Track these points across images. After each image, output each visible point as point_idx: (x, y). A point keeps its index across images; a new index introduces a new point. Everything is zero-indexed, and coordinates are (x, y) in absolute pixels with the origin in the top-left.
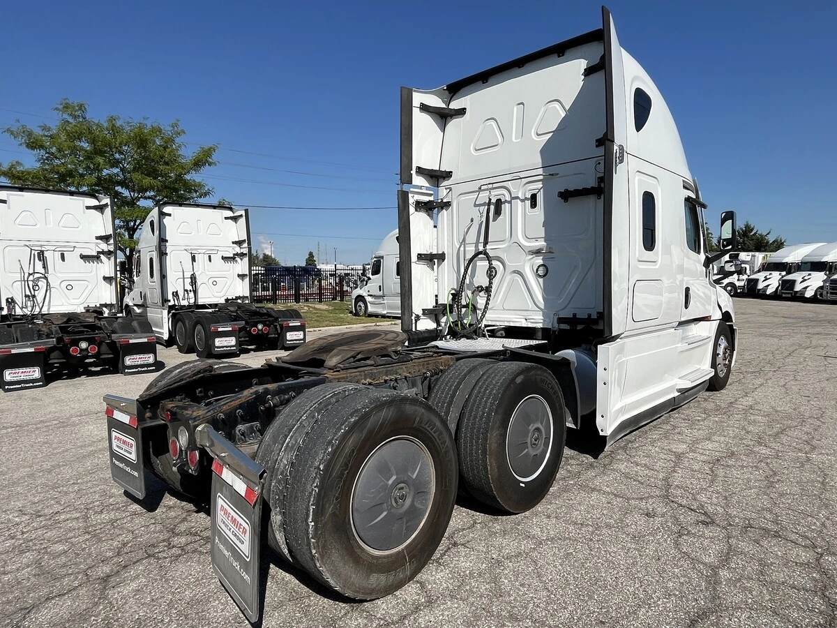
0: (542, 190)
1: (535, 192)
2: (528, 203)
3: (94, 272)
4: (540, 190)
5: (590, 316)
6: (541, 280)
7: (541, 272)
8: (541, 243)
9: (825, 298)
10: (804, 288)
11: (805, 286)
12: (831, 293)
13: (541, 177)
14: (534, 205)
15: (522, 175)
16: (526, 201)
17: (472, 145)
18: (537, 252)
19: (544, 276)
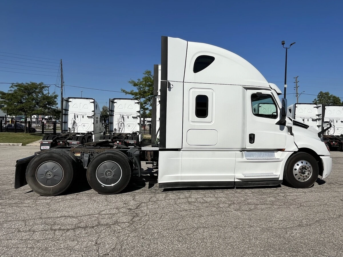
3: (136, 122)
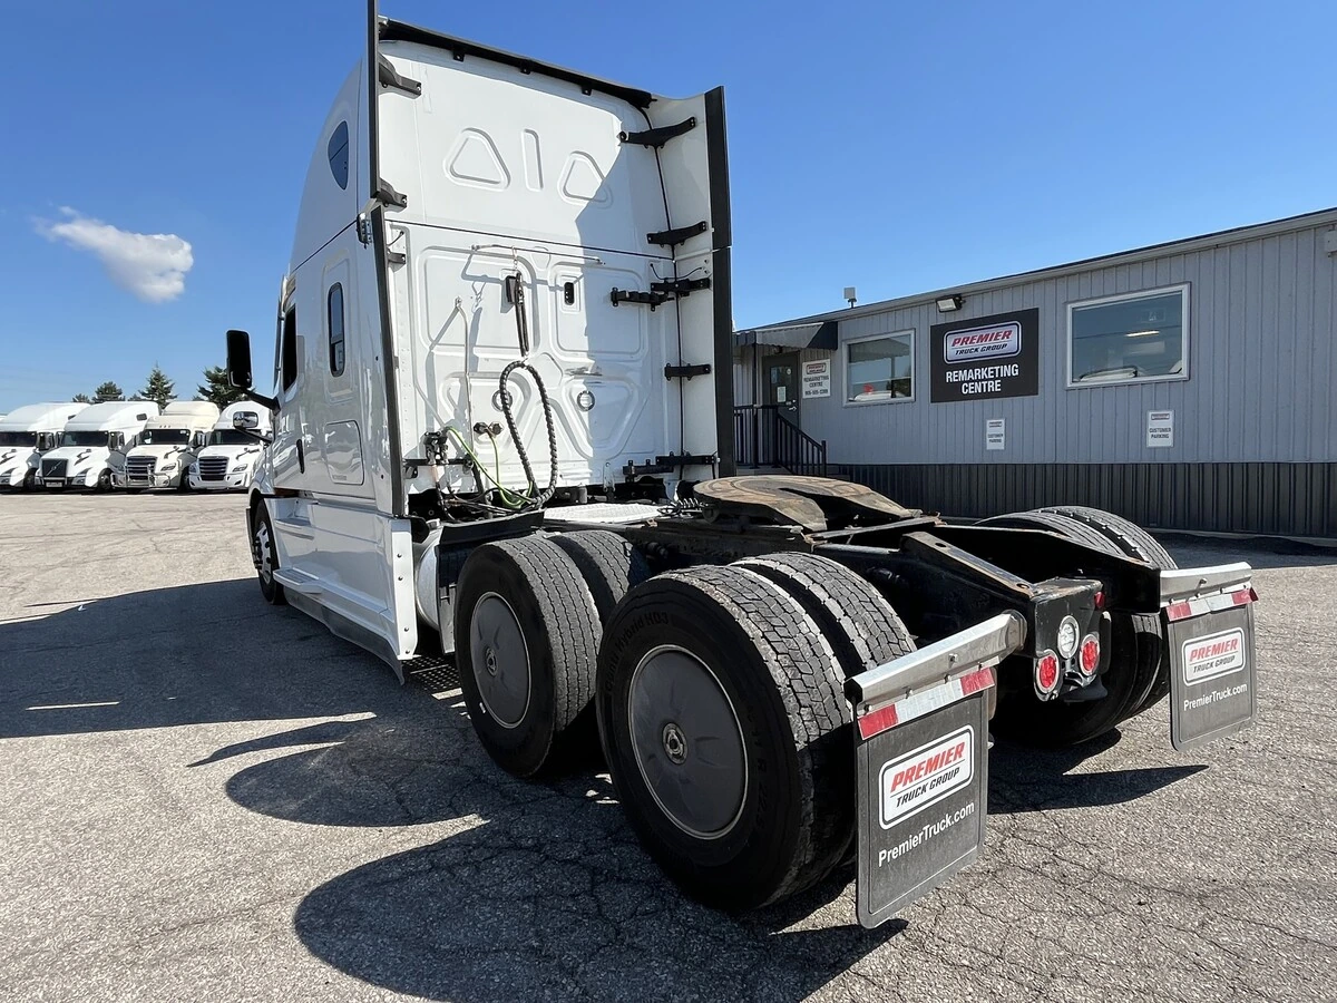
0: (582, 280)
1: (572, 280)
2: (561, 295)
4: (578, 280)
5: (648, 462)
6: (585, 415)
7: (585, 403)
8: (584, 361)
9: (121, 485)
10: (82, 473)
11: (83, 469)
12: (132, 477)
13: (582, 261)
14: (570, 299)
15: (552, 248)
16: (558, 291)
17: (444, 162)
18: (579, 373)
19: (590, 408)
